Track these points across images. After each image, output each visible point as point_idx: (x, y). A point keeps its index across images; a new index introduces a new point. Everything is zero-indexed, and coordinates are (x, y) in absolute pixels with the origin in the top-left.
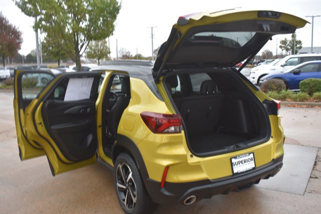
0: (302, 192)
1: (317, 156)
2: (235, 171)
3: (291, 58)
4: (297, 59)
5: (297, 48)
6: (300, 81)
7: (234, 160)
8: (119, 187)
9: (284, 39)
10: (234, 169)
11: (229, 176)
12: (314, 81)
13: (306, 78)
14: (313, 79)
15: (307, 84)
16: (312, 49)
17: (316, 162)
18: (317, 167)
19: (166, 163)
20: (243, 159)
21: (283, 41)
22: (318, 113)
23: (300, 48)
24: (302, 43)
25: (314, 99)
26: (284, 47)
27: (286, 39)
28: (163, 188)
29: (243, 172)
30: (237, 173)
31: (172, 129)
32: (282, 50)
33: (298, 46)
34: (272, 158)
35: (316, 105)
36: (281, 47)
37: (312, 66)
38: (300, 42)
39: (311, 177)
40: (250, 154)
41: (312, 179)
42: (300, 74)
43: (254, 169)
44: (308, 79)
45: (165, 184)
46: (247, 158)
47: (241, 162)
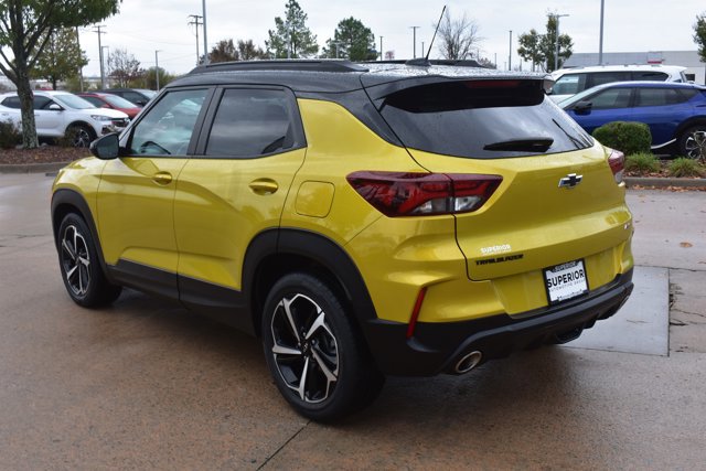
0: (663, 351)
1: (670, 285)
2: (553, 298)
3: (564, 75)
4: (575, 80)
5: (560, 55)
6: (595, 127)
7: (550, 275)
8: (279, 355)
9: (529, 33)
10: (551, 293)
11: (543, 308)
12: (626, 129)
13: (606, 121)
14: (624, 123)
15: (611, 136)
16: (601, 58)
17: (671, 295)
18: (677, 305)
19: (420, 280)
20: (566, 272)
21: (526, 37)
22: (643, 199)
23: (568, 54)
24: (572, 42)
25: (629, 170)
26: (529, 52)
27: (533, 32)
28: (413, 338)
29: (568, 300)
30: (557, 303)
31: (428, 206)
32: (526, 60)
33: (562, 50)
34: (616, 272)
35: (635, 183)
36: (521, 52)
37: (615, 94)
38: (566, 41)
39: (670, 324)
40: (577, 261)
41: (673, 327)
42: (589, 113)
43: (585, 294)
44: (612, 123)
45: (416, 328)
46: (571, 270)
47: (562, 279)
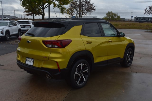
7: (27, 59)
30: (26, 64)
46: (31, 60)
47: (29, 60)
